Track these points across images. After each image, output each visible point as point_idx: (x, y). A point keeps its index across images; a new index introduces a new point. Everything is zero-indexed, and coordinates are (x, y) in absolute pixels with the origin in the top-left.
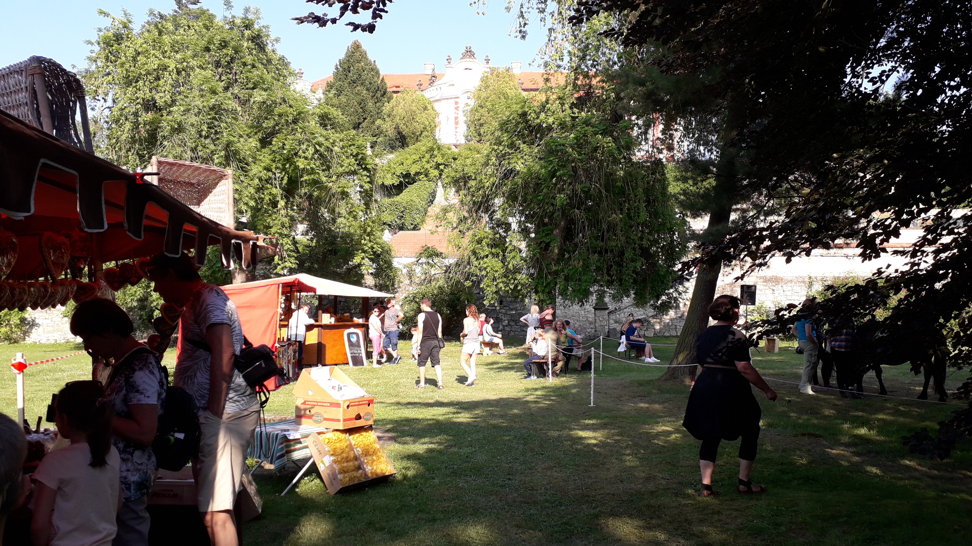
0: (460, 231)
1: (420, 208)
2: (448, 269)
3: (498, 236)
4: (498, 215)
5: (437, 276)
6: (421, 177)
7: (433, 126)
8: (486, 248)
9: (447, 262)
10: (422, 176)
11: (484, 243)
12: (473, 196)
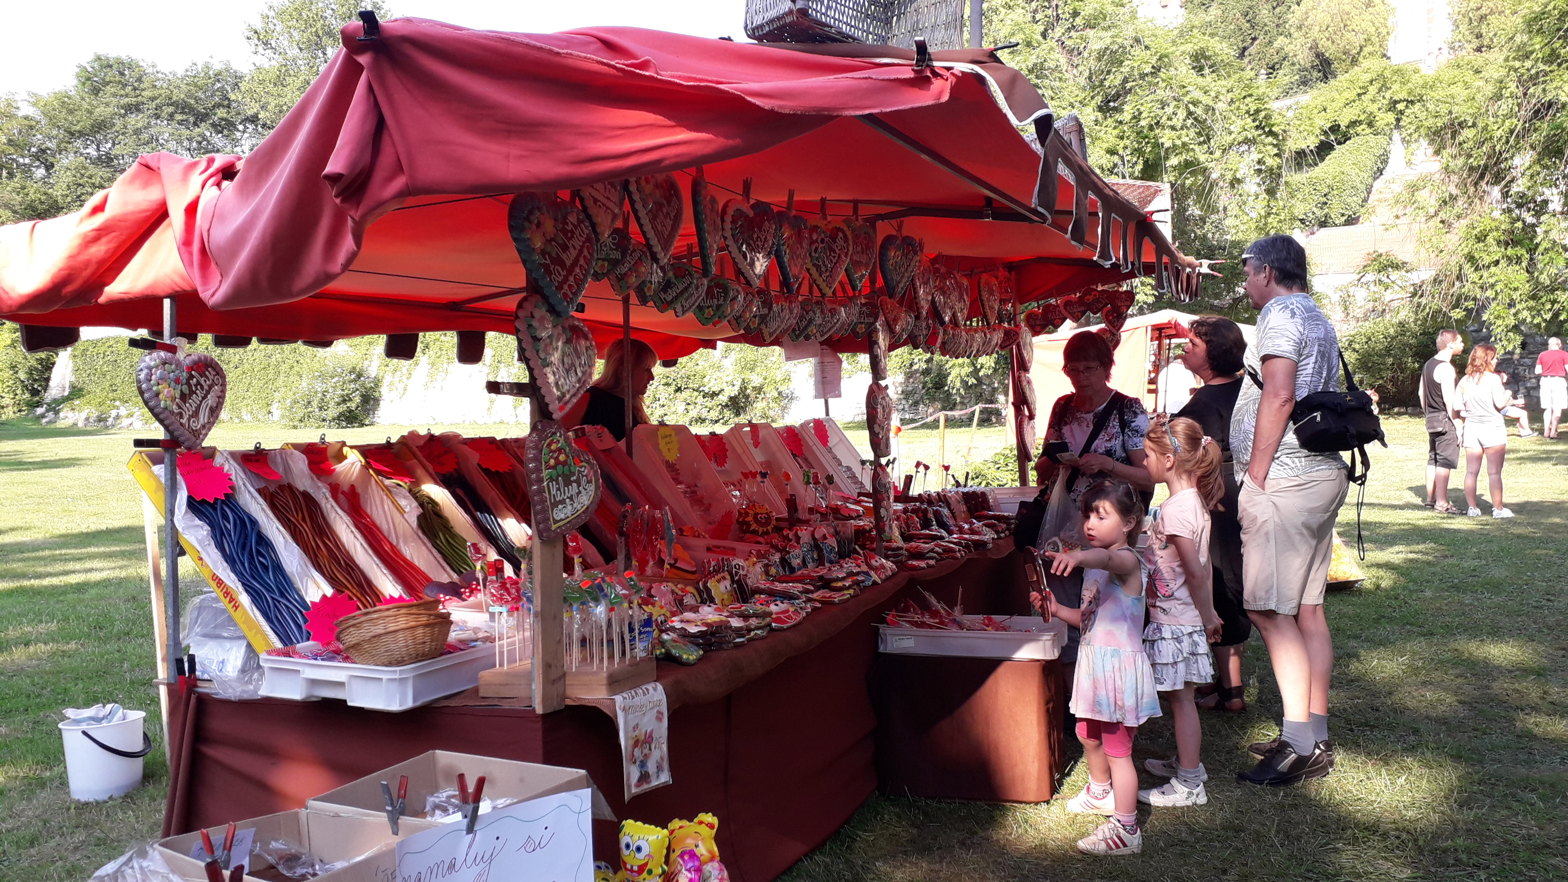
0: (1442, 222)
1: (1359, 186)
2: (1417, 292)
3: (1519, 225)
4: (1520, 186)
5: (1395, 304)
6: (1359, 129)
7: (1384, 33)
8: (1496, 248)
9: (1415, 278)
10: (1363, 127)
11: (1490, 239)
12: (1469, 156)
